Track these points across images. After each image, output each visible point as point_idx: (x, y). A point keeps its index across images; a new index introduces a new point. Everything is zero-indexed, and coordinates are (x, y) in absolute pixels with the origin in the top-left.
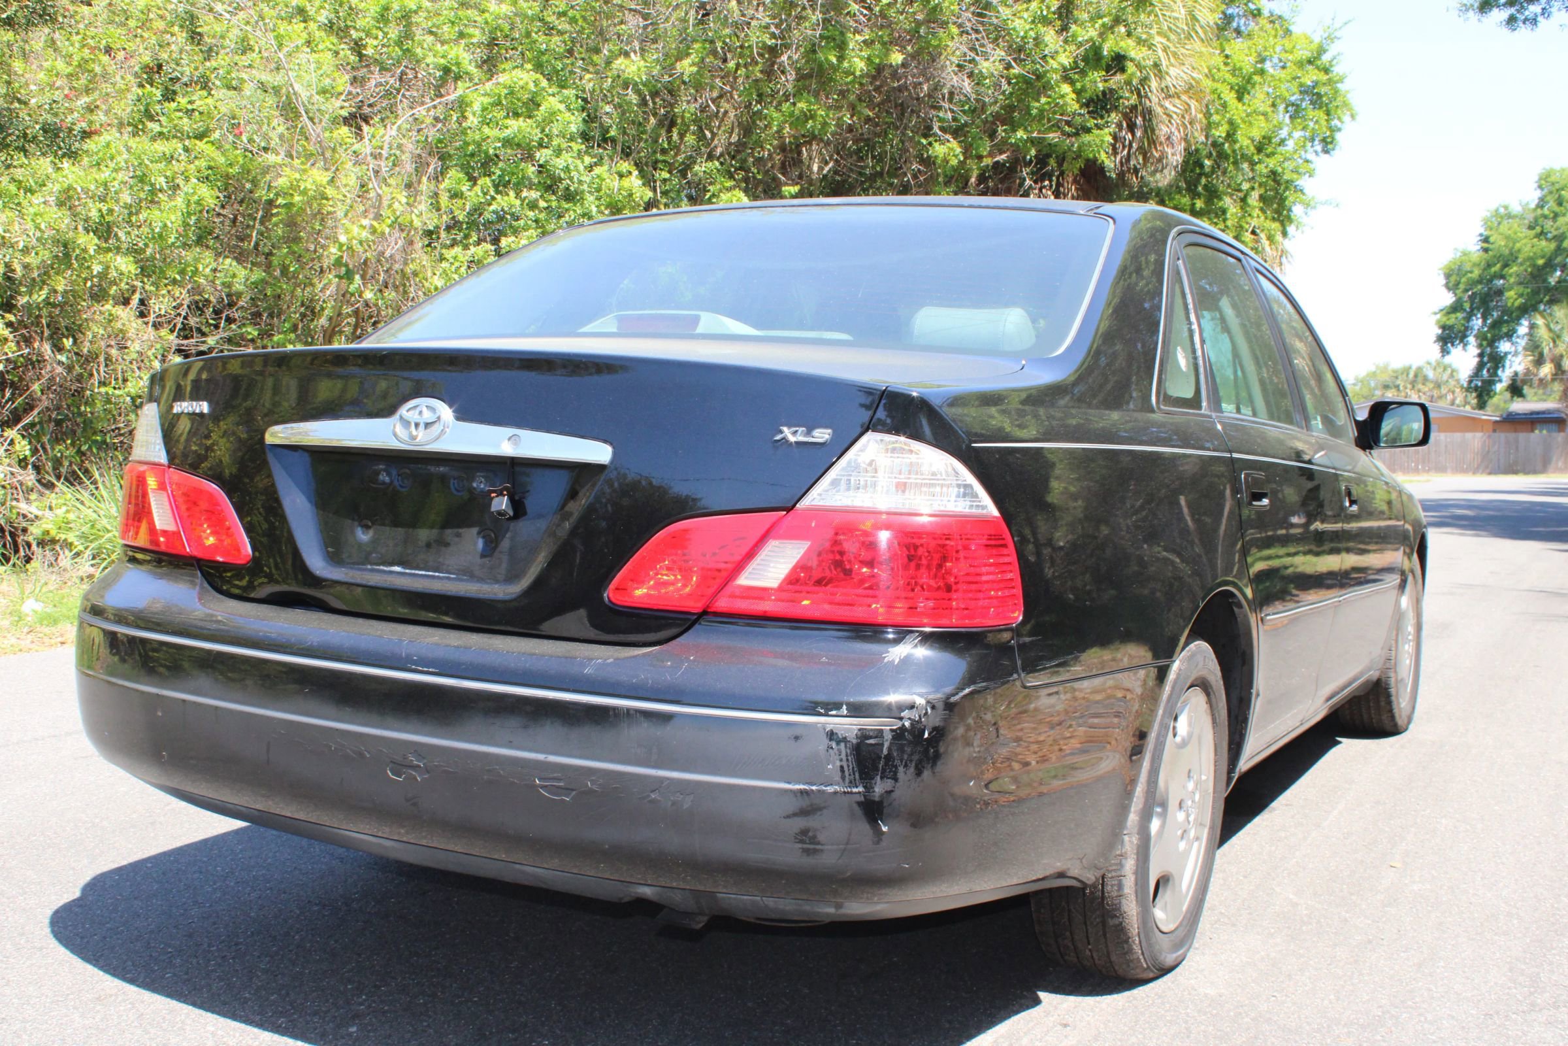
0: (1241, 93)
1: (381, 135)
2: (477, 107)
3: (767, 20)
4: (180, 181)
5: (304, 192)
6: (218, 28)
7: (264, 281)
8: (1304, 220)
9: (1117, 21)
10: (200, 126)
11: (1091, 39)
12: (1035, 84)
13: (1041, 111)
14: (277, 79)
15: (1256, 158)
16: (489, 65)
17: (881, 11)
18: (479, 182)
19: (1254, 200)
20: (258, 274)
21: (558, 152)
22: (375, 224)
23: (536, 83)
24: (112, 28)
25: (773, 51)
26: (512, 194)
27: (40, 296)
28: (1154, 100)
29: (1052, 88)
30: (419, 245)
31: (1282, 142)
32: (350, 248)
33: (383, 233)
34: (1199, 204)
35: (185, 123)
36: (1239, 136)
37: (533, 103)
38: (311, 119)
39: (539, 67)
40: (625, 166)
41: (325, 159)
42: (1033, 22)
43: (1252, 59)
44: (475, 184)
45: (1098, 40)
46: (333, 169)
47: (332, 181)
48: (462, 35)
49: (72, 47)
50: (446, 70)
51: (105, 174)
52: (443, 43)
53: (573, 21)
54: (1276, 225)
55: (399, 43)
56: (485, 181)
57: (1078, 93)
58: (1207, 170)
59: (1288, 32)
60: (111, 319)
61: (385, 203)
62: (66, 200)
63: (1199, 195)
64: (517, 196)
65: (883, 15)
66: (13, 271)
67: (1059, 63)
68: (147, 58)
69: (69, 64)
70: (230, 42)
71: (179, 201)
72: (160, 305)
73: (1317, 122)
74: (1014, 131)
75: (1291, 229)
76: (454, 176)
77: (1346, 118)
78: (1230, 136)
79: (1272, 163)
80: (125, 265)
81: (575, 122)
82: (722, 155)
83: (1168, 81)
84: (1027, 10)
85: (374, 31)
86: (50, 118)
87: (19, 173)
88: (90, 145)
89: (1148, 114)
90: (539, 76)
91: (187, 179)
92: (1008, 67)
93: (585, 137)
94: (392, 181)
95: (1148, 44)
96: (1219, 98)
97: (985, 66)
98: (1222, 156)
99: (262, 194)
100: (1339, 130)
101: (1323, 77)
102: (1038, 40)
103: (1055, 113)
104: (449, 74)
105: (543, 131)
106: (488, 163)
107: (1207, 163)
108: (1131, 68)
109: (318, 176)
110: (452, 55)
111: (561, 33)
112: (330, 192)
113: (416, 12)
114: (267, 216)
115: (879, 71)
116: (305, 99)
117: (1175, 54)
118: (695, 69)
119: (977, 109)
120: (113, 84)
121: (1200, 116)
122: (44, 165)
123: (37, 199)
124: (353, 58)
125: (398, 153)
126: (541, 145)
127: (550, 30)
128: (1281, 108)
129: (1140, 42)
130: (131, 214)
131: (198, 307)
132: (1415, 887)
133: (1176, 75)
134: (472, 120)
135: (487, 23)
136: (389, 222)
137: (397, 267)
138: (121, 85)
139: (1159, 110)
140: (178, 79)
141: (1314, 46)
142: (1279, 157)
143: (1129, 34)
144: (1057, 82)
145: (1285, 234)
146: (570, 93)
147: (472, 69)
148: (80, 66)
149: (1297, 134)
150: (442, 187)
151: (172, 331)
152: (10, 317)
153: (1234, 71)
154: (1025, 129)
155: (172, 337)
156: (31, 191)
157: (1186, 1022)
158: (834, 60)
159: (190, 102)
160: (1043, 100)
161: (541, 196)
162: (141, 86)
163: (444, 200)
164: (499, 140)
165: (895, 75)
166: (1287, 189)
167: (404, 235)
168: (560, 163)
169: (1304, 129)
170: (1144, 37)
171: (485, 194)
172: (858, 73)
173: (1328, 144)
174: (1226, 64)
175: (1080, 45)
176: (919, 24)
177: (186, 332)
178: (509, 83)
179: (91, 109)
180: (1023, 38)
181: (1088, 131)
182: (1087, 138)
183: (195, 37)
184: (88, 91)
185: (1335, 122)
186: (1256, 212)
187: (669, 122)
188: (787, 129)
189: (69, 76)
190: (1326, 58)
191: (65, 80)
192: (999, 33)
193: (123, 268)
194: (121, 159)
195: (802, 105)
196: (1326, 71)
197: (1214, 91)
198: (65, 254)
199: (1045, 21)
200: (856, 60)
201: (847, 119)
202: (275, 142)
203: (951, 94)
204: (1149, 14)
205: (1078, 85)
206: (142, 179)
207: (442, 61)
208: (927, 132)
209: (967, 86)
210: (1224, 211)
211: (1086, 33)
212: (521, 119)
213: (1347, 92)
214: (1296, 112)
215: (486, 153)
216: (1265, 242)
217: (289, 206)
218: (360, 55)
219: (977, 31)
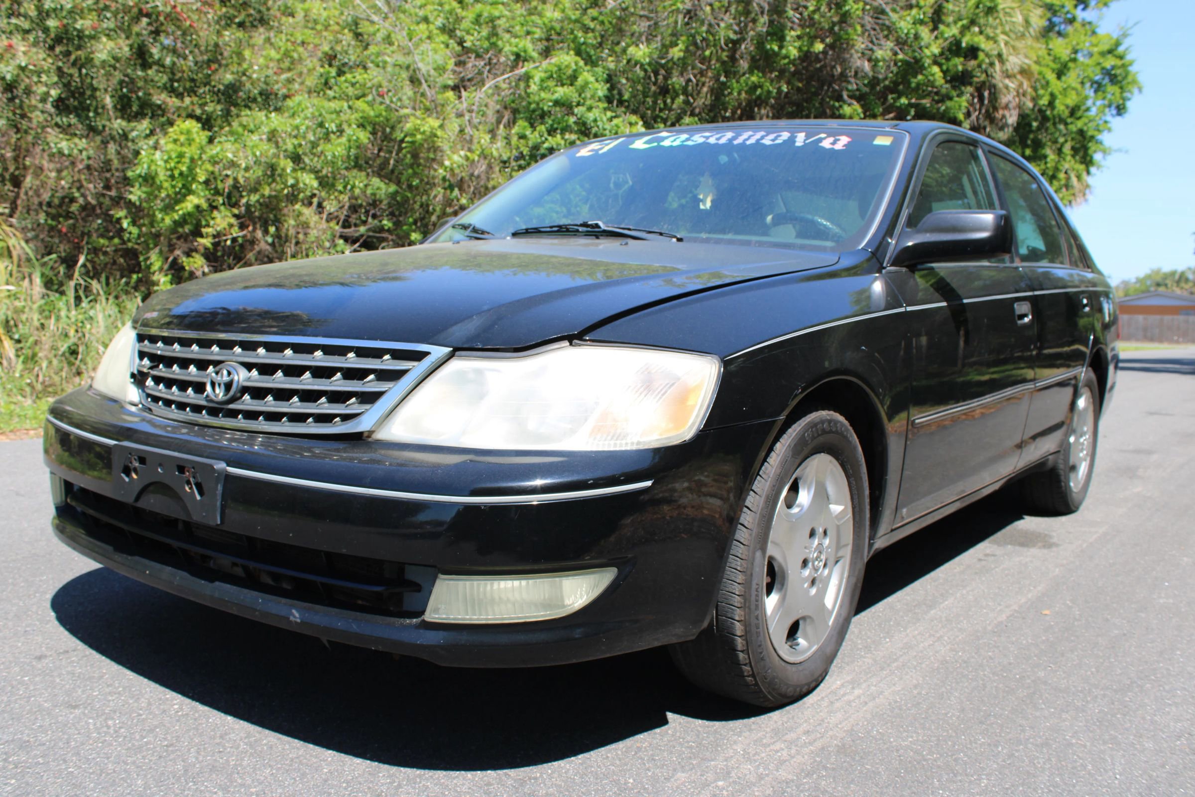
0: (1060, 75)
1: (473, 97)
2: (537, 79)
3: (731, 21)
4: (345, 126)
5: (424, 133)
6: (371, 29)
7: (397, 192)
8: (1103, 163)
9: (973, 22)
10: (359, 92)
11: (954, 36)
12: (914, 66)
13: (918, 84)
14: (406, 60)
15: (1069, 120)
16: (546, 53)
17: (809, 16)
18: (538, 129)
19: (1067, 149)
20: (393, 188)
21: (590, 109)
22: (469, 154)
23: (576, 63)
24: (306, 31)
25: (736, 43)
26: (559, 136)
27: (254, 198)
28: (998, 79)
29: (925, 69)
30: (497, 169)
31: (1088, 110)
32: (452, 170)
33: (473, 161)
34: (1028, 152)
35: (351, 91)
36: (1057, 103)
37: (573, 78)
38: (429, 86)
39: (578, 53)
40: (634, 118)
41: (437, 112)
42: (914, 23)
43: (1068, 51)
44: (535, 130)
45: (958, 36)
46: (442, 118)
47: (441, 126)
48: (528, 33)
49: (281, 41)
50: (518, 56)
51: (298, 121)
52: (516, 37)
53: (602, 23)
54: (1082, 167)
55: (488, 39)
56: (543, 128)
57: (945, 72)
58: (1034, 128)
59: (1094, 33)
60: (300, 214)
61: (475, 141)
62: (272, 137)
63: (1027, 146)
64: (563, 138)
65: (811, 18)
66: (239, 183)
67: (931, 52)
68: (326, 48)
69: (278, 53)
70: (379, 36)
71: (344, 140)
72: (330, 207)
73: (1113, 94)
74: (899, 97)
75: (1093, 170)
76: (521, 125)
77: (1136, 91)
78: (1051, 104)
79: (1080, 124)
80: (309, 181)
81: (602, 90)
82: (700, 113)
83: (1008, 66)
84: (909, 15)
85: (472, 31)
86: (264, 86)
87: (244, 120)
88: (289, 103)
89: (993, 89)
90: (578, 59)
91: (350, 125)
92: (896, 54)
93: (609, 99)
94: (481, 127)
95: (994, 40)
96: (1044, 78)
97: (879, 54)
98: (1045, 119)
99: (399, 135)
100: (1129, 99)
101: (1119, 62)
102: (917, 37)
103: (927, 86)
104: (519, 58)
105: (580, 95)
106: (543, 115)
107: (1035, 124)
108: (981, 55)
109: (433, 123)
110: (521, 45)
111: (593, 31)
112: (439, 133)
113: (499, 18)
114: (400, 149)
115: (807, 57)
116: (425, 73)
117: (1014, 48)
118: (682, 54)
119: (874, 82)
120: (306, 66)
121: (1030, 90)
122: (261, 115)
123: (255, 137)
124: (458, 48)
125: (485, 109)
126: (578, 104)
127: (586, 29)
128: (1088, 85)
129: (988, 38)
130: (313, 148)
131: (354, 209)
132: (1161, 601)
133: (1014, 62)
134: (534, 88)
135: (544, 24)
136: (478, 153)
137: (482, 183)
138: (310, 66)
139: (1000, 85)
140: (346, 63)
141: (1113, 42)
142: (1084, 120)
143: (981, 33)
144: (929, 65)
145: (1088, 173)
146: (599, 70)
147: (535, 55)
148: (285, 54)
149: (1099, 103)
150: (513, 131)
151: (338, 224)
152: (236, 211)
153: (1056, 59)
154: (907, 97)
155: (337, 228)
156: (252, 132)
157: (983, 680)
158: (776, 48)
159: (354, 77)
160: (920, 77)
161: (579, 139)
162: (322, 66)
163: (514, 140)
164: (551, 101)
165: (818, 60)
166: (1090, 141)
167: (487, 162)
168: (591, 116)
169: (1104, 99)
170: (992, 35)
171: (541, 136)
172: (792, 57)
173: (1120, 110)
174: (1049, 55)
175: (946, 39)
176: (834, 24)
177: (346, 224)
178: (558, 63)
179: (290, 81)
180: (906, 34)
181: (950, 98)
182: (949, 103)
183: (358, 35)
184: (289, 70)
185: (1125, 95)
186: (1069, 158)
187: (664, 91)
188: (743, 95)
189: (278, 61)
190: (1121, 49)
191: (276, 63)
192: (889, 30)
193: (307, 181)
194: (308, 113)
195: (754, 79)
196: (1121, 57)
197: (1040, 73)
198: (272, 171)
199: (922, 22)
200: (791, 48)
201: (785, 88)
202: (406, 102)
203: (856, 73)
204: (995, 19)
205: (945, 68)
206: (321, 125)
207: (515, 49)
208: (839, 98)
209: (867, 66)
210: (1045, 157)
211: (951, 31)
212: (566, 87)
213: (1137, 73)
214: (1098, 87)
215: (542, 109)
216: (1074, 180)
217: (413, 143)
218: (463, 47)
219: (874, 30)
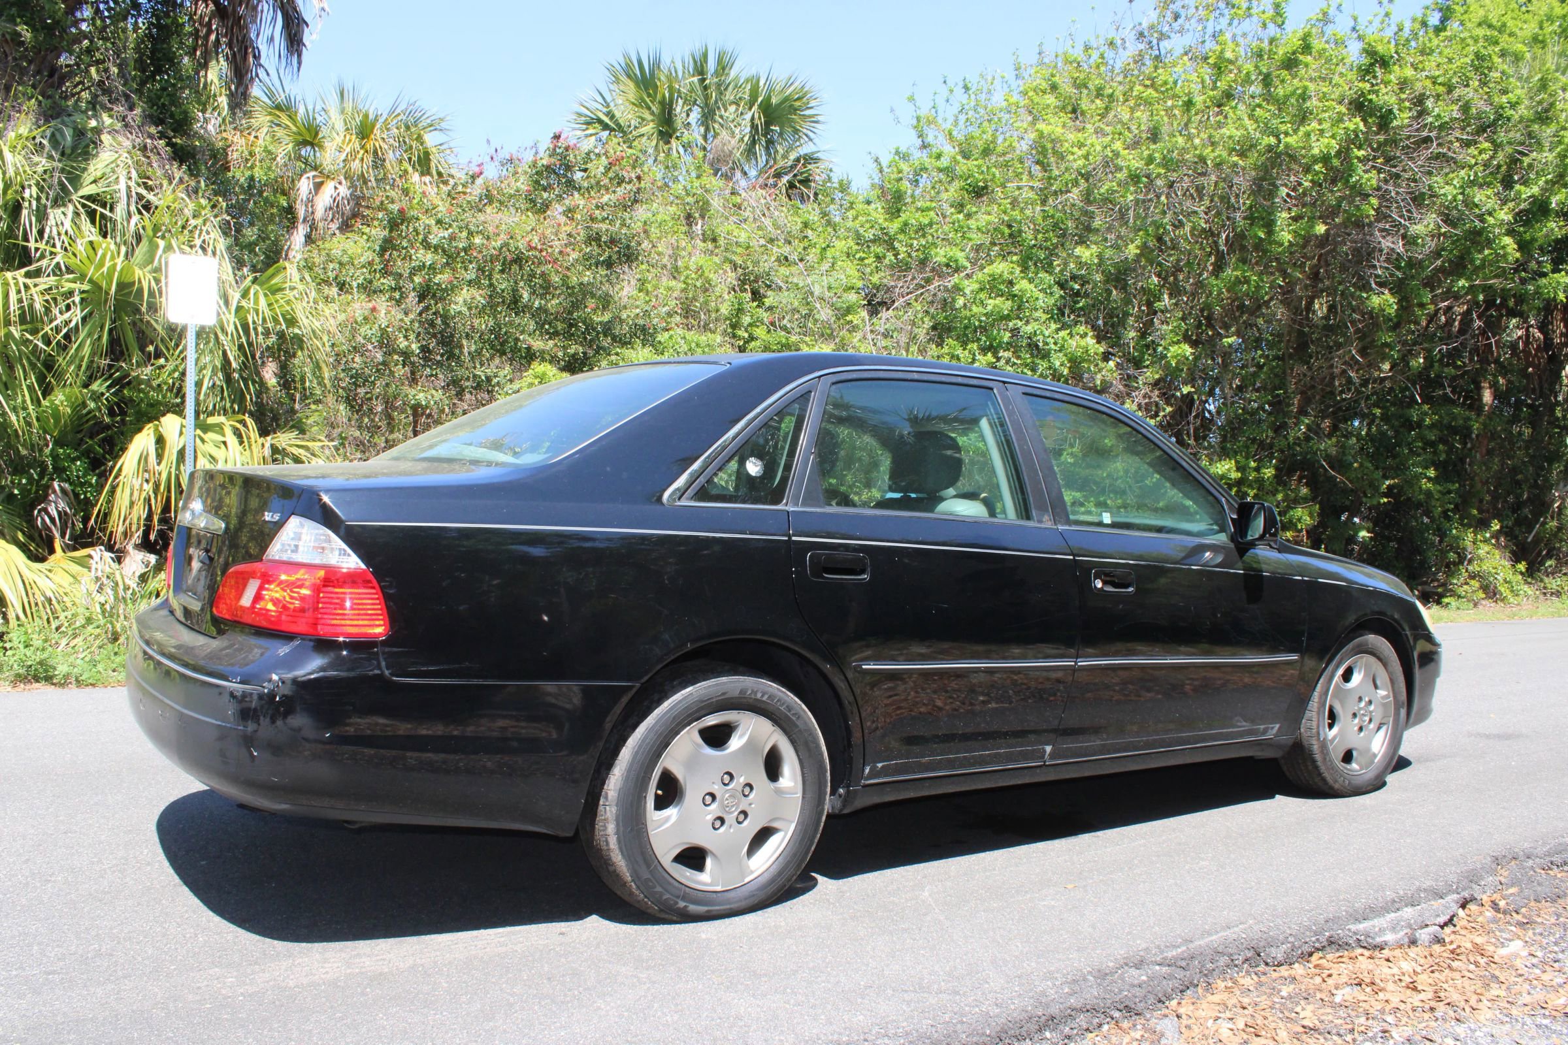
11: (1536, 196)
13: (1484, 261)
17: (1304, 192)
21: (1028, 321)
23: (1011, 271)
29: (1495, 241)
39: (1027, 257)
40: (1083, 329)
42: (1462, 187)
45: (1543, 196)
50: (948, 266)
56: (972, 346)
65: (1307, 195)
67: (1499, 220)
74: (1458, 280)
84: (1457, 177)
90: (1013, 265)
92: (1438, 227)
97: (1415, 229)
102: (1469, 203)
105: (1019, 307)
106: (976, 332)
115: (1306, 241)
116: (818, 295)
118: (1138, 252)
119: (1414, 265)
144: (1497, 236)
146: (1044, 276)
154: (1468, 278)
158: (1263, 235)
160: (1486, 252)
164: (984, 315)
171: (973, 355)
172: (1287, 244)
175: (1524, 201)
178: (991, 272)
179: (670, 314)
180: (1453, 202)
182: (1544, 281)
188: (1225, 294)
200: (1284, 233)
201: (1280, 282)
205: (1521, 237)
208: (1366, 287)
209: (1400, 246)
211: (1531, 190)
212: (999, 298)
219: (1404, 200)
